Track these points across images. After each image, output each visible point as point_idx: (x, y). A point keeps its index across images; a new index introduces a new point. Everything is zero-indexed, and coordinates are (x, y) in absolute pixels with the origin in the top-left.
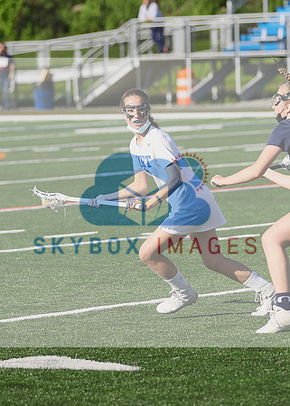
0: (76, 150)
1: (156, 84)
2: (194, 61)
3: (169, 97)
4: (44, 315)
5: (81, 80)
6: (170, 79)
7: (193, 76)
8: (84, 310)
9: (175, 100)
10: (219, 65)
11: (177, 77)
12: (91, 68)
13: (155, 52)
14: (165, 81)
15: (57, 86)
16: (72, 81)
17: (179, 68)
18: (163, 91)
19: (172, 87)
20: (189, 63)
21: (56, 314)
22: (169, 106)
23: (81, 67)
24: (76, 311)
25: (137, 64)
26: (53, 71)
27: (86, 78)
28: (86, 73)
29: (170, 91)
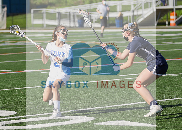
1: (162, 18)
2: (177, 9)
3: (167, 23)
4: (120, 105)
5: (133, 16)
6: (167, 16)
7: (176, 15)
8: (135, 103)
9: (169, 24)
11: (170, 15)
12: (137, 12)
13: (162, 5)
14: (165, 17)
15: (124, 19)
16: (130, 16)
17: (171, 12)
18: (165, 21)
20: (175, 10)
21: (124, 105)
22: (167, 26)
23: (133, 11)
24: (132, 104)
25: (155, 10)
26: (123, 13)
27: (136, 15)
28: (135, 13)
29: (167, 20)
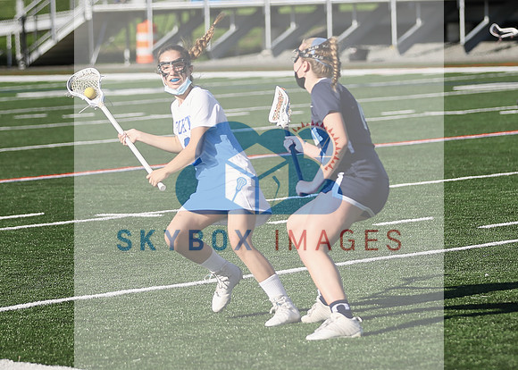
0: (18, 117)
1: (112, 39)
2: (156, 12)
3: (127, 54)
5: (24, 34)
6: (128, 34)
7: (155, 29)
8: (29, 305)
9: (134, 57)
10: (185, 17)
11: (136, 31)
12: (36, 21)
14: (122, 36)
16: (13, 36)
17: (138, 20)
18: (120, 47)
19: (131, 43)
20: (150, 15)
22: (127, 65)
23: (23, 20)
24: (20, 306)
25: (89, 16)
27: (31, 33)
28: (30, 26)
29: (128, 47)
